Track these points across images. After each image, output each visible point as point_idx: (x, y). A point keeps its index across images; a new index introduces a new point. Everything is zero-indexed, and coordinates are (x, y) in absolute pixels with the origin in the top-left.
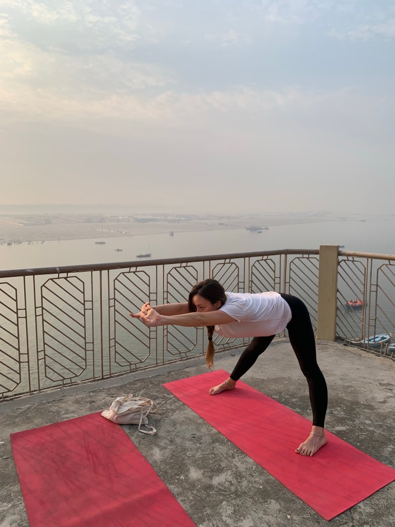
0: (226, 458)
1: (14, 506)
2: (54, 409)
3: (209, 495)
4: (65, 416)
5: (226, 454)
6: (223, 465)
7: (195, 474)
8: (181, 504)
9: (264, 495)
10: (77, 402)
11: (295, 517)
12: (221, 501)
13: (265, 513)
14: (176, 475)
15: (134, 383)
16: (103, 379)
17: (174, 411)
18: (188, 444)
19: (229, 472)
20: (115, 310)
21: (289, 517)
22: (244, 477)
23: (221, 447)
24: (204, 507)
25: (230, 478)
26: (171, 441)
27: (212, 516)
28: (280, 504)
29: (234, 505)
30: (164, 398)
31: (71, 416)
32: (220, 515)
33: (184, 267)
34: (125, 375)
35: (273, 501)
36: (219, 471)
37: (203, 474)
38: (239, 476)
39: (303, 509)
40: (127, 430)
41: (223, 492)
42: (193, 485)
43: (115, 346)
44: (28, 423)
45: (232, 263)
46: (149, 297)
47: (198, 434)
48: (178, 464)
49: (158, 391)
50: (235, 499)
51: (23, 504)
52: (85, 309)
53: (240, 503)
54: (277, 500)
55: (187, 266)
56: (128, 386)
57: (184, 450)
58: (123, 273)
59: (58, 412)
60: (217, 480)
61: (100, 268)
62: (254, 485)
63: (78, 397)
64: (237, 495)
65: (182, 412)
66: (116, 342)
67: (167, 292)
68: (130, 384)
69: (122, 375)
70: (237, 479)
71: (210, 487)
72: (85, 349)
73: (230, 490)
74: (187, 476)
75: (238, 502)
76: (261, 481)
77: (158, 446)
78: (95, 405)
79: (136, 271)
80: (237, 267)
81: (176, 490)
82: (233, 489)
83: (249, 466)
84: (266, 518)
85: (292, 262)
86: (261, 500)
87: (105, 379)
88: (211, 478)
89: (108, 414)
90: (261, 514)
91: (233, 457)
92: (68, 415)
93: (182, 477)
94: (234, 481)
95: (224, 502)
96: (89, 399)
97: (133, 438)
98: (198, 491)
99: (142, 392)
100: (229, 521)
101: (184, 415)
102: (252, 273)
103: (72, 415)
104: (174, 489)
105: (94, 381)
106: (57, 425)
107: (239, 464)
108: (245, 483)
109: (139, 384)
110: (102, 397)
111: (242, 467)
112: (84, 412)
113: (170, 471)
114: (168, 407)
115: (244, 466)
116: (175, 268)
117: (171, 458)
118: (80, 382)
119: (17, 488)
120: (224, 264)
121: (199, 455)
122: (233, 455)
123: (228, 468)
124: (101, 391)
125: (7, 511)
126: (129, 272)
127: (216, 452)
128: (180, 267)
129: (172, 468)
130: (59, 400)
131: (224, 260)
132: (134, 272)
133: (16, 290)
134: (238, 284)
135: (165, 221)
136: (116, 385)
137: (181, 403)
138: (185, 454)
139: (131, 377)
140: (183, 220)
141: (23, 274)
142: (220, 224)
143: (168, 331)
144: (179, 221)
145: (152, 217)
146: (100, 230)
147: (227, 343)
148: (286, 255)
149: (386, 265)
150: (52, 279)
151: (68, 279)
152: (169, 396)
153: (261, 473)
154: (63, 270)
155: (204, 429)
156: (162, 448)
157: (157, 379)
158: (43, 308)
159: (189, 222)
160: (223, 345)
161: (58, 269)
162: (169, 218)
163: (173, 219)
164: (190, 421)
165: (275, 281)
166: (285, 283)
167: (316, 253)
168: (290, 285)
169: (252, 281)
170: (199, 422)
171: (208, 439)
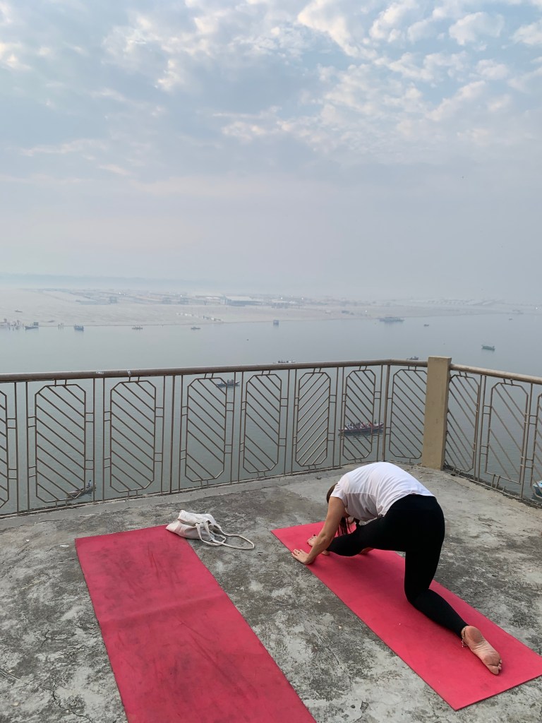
0: (289, 576)
1: (79, 599)
2: (118, 520)
3: (266, 605)
4: (130, 527)
5: (291, 572)
6: (285, 581)
7: (255, 587)
8: (239, 609)
9: (321, 609)
10: (142, 514)
11: (346, 628)
12: (277, 610)
13: (318, 622)
14: (237, 586)
15: (205, 500)
16: (171, 493)
17: (243, 530)
18: (253, 561)
19: (290, 588)
20: (188, 419)
21: (340, 627)
22: (304, 592)
23: (286, 566)
24: (260, 613)
25: (290, 593)
26: (236, 557)
27: (266, 621)
28: (334, 617)
29: (289, 615)
30: (235, 516)
31: (135, 527)
32: (274, 621)
33: (267, 375)
34: (195, 492)
35: (328, 614)
36: (281, 585)
37: (264, 587)
38: (299, 591)
40: (191, 544)
41: (281, 604)
42: (252, 595)
43: (186, 458)
44: (92, 530)
45: (323, 373)
46: (226, 407)
47: (265, 552)
48: (240, 577)
49: (229, 510)
50: (291, 609)
51: (89, 598)
52: (155, 417)
53: (295, 613)
54: (332, 614)
55: (269, 374)
56: (197, 502)
57: (248, 566)
58: (198, 379)
59: (123, 523)
60: (275, 594)
61: (174, 373)
62: (313, 600)
63: (143, 510)
64: (294, 606)
65: (251, 531)
66: (187, 454)
67: (246, 402)
68: (200, 500)
69: (192, 491)
70: (296, 593)
71: (269, 598)
72: (153, 460)
73: (288, 602)
74: (247, 588)
75: (294, 612)
76: (320, 598)
77: (222, 560)
78: (161, 519)
79: (212, 378)
80: (329, 377)
81: (235, 598)
82: (291, 601)
83: (312, 584)
84: (318, 627)
85: (396, 374)
86: (316, 612)
87: (173, 493)
88: (271, 591)
89: (173, 527)
90: (313, 623)
91: (297, 575)
92: (132, 526)
93: (242, 588)
94: (293, 596)
95: (280, 612)
96: (155, 513)
97: (197, 552)
98: (256, 600)
99: (212, 509)
100: (281, 626)
101: (254, 534)
102: (347, 385)
103: (137, 526)
104: (233, 597)
105: (161, 495)
106: (121, 534)
107: (301, 582)
108: (304, 598)
109: (210, 502)
110: (168, 512)
111: (303, 585)
112: (149, 524)
113: (231, 583)
114: (238, 526)
115: (307, 584)
116: (256, 376)
117: (234, 572)
118: (145, 495)
119: (83, 584)
120: (313, 373)
121: (263, 570)
122: (297, 573)
123: (289, 584)
124: (168, 505)
125: (74, 602)
126: (205, 378)
127: (280, 570)
128: (262, 375)
129: (233, 580)
130: (125, 512)
131: (313, 369)
132: (210, 379)
133: (85, 392)
134: (329, 397)
135: (268, 304)
136: (185, 501)
137: (252, 523)
138: (249, 569)
139: (201, 494)
140: (292, 305)
141: (93, 376)
142: (343, 312)
143: (245, 447)
144: (287, 306)
145: (250, 300)
146: (182, 314)
147: (313, 465)
148: (389, 366)
149: (501, 384)
150: (122, 383)
151: (139, 383)
152: (241, 515)
153: (322, 591)
154: (134, 374)
155: (272, 549)
156: (226, 563)
157: (230, 498)
158: (111, 413)
159: (301, 307)
160: (309, 466)
161: (129, 372)
162: (274, 301)
163: (279, 304)
164: (258, 540)
165: (374, 395)
166: (387, 398)
167: (424, 365)
168: (393, 402)
169: (346, 395)
170: (268, 541)
171: (275, 558)
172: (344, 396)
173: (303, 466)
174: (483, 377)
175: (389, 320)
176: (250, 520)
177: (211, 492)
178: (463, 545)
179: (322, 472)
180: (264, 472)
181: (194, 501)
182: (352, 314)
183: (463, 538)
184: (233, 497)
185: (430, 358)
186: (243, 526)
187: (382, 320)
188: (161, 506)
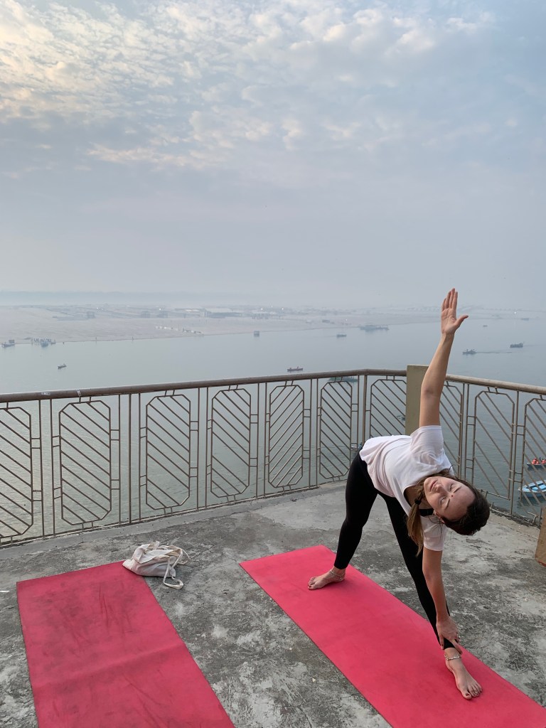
0: (258, 617)
2: (69, 557)
3: (230, 655)
4: (81, 565)
5: (259, 612)
6: (253, 624)
7: (218, 632)
9: (292, 657)
10: (97, 549)
11: (320, 681)
12: (242, 662)
13: (289, 675)
14: (197, 632)
16: (130, 524)
17: (208, 563)
18: (217, 601)
19: (259, 632)
20: (147, 442)
21: (314, 680)
22: (274, 637)
23: (255, 605)
25: (257, 638)
26: (199, 597)
28: (308, 667)
29: (256, 666)
30: (199, 547)
31: (87, 565)
33: (234, 390)
34: (157, 521)
35: (300, 663)
36: (248, 630)
37: (228, 633)
38: (268, 636)
39: (332, 673)
40: (149, 582)
41: (248, 652)
42: (214, 644)
43: (146, 485)
44: (38, 571)
45: (296, 386)
46: (189, 426)
47: (231, 590)
48: (202, 621)
49: (194, 541)
50: (258, 659)
52: (110, 440)
53: (263, 664)
54: (305, 663)
55: (237, 389)
56: (159, 533)
57: (212, 607)
58: (158, 397)
59: (74, 560)
60: (241, 640)
61: (129, 391)
62: (284, 647)
63: (98, 544)
64: (262, 655)
65: (217, 565)
66: (147, 479)
67: (212, 420)
68: (162, 531)
69: (154, 520)
70: (265, 639)
71: (234, 646)
73: (255, 650)
74: (209, 634)
75: (261, 663)
76: (292, 643)
77: (183, 601)
78: (118, 554)
79: (173, 395)
80: (302, 390)
81: (194, 648)
82: (258, 649)
83: (283, 626)
84: (288, 680)
85: (373, 384)
86: (287, 662)
87: (133, 524)
88: (236, 637)
89: (129, 564)
90: (283, 676)
91: (267, 616)
92: (84, 564)
93: (204, 635)
94: (262, 642)
95: (245, 663)
96: (111, 547)
97: (155, 593)
98: (219, 650)
99: (175, 540)
100: (247, 681)
101: (220, 569)
102: (322, 398)
103: (90, 564)
104: (192, 647)
105: (120, 526)
106: (70, 574)
107: (271, 624)
108: (273, 644)
109: (174, 532)
110: (125, 546)
111: (273, 627)
112: (104, 561)
113: (191, 629)
114: (203, 559)
115: (277, 626)
116: (222, 391)
117: (195, 615)
118: (102, 527)
119: (19, 639)
120: (285, 386)
121: (228, 612)
122: (267, 614)
123: (257, 628)
124: (126, 538)
125: (7, 662)
126: (165, 396)
127: (248, 610)
128: (229, 390)
129: (194, 625)
130: (78, 547)
131: (284, 382)
132: (171, 396)
133: (30, 416)
134: (303, 412)
135: (248, 315)
136: (145, 532)
137: (219, 555)
138: (212, 611)
139: (165, 523)
140: (272, 315)
141: (39, 397)
142: (324, 321)
143: (212, 469)
144: (267, 316)
145: (230, 311)
146: (161, 327)
147: (288, 485)
148: (366, 376)
149: (485, 392)
150: (72, 404)
151: (91, 404)
152: (206, 546)
153: (295, 635)
154: (84, 394)
155: (239, 585)
156: (187, 604)
157: (196, 526)
158: (61, 438)
159: (281, 317)
160: (283, 487)
161: (79, 392)
162: (255, 312)
163: (259, 315)
164: (225, 575)
165: (351, 408)
166: (365, 411)
167: (403, 374)
168: (371, 414)
169: (321, 408)
170: (236, 576)
171: (242, 596)
172: (319, 410)
173: (277, 487)
174: (466, 385)
175: (369, 329)
176: (217, 551)
177: (174, 521)
178: (451, 571)
179: (297, 494)
180: (234, 496)
181: (156, 532)
182: (333, 323)
183: (450, 563)
184: (199, 526)
185: (408, 367)
186: (208, 559)
187: (362, 328)
188: (118, 538)
